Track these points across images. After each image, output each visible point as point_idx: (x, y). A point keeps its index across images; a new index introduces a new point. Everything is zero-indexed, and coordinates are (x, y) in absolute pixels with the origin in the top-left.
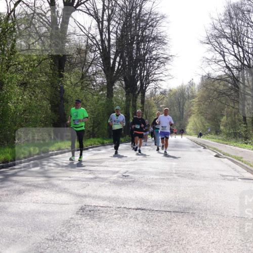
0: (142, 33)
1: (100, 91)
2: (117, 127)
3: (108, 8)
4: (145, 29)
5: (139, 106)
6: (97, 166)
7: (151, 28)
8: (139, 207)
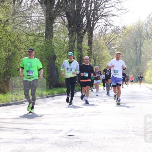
1: (36, 30)
2: (70, 75)
5: (86, 48)
6: (35, 123)
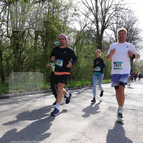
0: (132, 37)
3: (119, 27)
4: (134, 35)
7: (136, 35)
8: (133, 109)
